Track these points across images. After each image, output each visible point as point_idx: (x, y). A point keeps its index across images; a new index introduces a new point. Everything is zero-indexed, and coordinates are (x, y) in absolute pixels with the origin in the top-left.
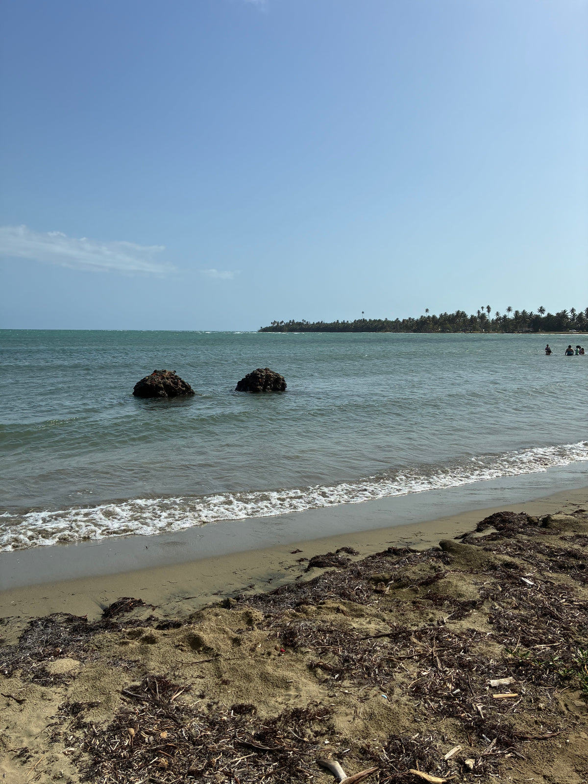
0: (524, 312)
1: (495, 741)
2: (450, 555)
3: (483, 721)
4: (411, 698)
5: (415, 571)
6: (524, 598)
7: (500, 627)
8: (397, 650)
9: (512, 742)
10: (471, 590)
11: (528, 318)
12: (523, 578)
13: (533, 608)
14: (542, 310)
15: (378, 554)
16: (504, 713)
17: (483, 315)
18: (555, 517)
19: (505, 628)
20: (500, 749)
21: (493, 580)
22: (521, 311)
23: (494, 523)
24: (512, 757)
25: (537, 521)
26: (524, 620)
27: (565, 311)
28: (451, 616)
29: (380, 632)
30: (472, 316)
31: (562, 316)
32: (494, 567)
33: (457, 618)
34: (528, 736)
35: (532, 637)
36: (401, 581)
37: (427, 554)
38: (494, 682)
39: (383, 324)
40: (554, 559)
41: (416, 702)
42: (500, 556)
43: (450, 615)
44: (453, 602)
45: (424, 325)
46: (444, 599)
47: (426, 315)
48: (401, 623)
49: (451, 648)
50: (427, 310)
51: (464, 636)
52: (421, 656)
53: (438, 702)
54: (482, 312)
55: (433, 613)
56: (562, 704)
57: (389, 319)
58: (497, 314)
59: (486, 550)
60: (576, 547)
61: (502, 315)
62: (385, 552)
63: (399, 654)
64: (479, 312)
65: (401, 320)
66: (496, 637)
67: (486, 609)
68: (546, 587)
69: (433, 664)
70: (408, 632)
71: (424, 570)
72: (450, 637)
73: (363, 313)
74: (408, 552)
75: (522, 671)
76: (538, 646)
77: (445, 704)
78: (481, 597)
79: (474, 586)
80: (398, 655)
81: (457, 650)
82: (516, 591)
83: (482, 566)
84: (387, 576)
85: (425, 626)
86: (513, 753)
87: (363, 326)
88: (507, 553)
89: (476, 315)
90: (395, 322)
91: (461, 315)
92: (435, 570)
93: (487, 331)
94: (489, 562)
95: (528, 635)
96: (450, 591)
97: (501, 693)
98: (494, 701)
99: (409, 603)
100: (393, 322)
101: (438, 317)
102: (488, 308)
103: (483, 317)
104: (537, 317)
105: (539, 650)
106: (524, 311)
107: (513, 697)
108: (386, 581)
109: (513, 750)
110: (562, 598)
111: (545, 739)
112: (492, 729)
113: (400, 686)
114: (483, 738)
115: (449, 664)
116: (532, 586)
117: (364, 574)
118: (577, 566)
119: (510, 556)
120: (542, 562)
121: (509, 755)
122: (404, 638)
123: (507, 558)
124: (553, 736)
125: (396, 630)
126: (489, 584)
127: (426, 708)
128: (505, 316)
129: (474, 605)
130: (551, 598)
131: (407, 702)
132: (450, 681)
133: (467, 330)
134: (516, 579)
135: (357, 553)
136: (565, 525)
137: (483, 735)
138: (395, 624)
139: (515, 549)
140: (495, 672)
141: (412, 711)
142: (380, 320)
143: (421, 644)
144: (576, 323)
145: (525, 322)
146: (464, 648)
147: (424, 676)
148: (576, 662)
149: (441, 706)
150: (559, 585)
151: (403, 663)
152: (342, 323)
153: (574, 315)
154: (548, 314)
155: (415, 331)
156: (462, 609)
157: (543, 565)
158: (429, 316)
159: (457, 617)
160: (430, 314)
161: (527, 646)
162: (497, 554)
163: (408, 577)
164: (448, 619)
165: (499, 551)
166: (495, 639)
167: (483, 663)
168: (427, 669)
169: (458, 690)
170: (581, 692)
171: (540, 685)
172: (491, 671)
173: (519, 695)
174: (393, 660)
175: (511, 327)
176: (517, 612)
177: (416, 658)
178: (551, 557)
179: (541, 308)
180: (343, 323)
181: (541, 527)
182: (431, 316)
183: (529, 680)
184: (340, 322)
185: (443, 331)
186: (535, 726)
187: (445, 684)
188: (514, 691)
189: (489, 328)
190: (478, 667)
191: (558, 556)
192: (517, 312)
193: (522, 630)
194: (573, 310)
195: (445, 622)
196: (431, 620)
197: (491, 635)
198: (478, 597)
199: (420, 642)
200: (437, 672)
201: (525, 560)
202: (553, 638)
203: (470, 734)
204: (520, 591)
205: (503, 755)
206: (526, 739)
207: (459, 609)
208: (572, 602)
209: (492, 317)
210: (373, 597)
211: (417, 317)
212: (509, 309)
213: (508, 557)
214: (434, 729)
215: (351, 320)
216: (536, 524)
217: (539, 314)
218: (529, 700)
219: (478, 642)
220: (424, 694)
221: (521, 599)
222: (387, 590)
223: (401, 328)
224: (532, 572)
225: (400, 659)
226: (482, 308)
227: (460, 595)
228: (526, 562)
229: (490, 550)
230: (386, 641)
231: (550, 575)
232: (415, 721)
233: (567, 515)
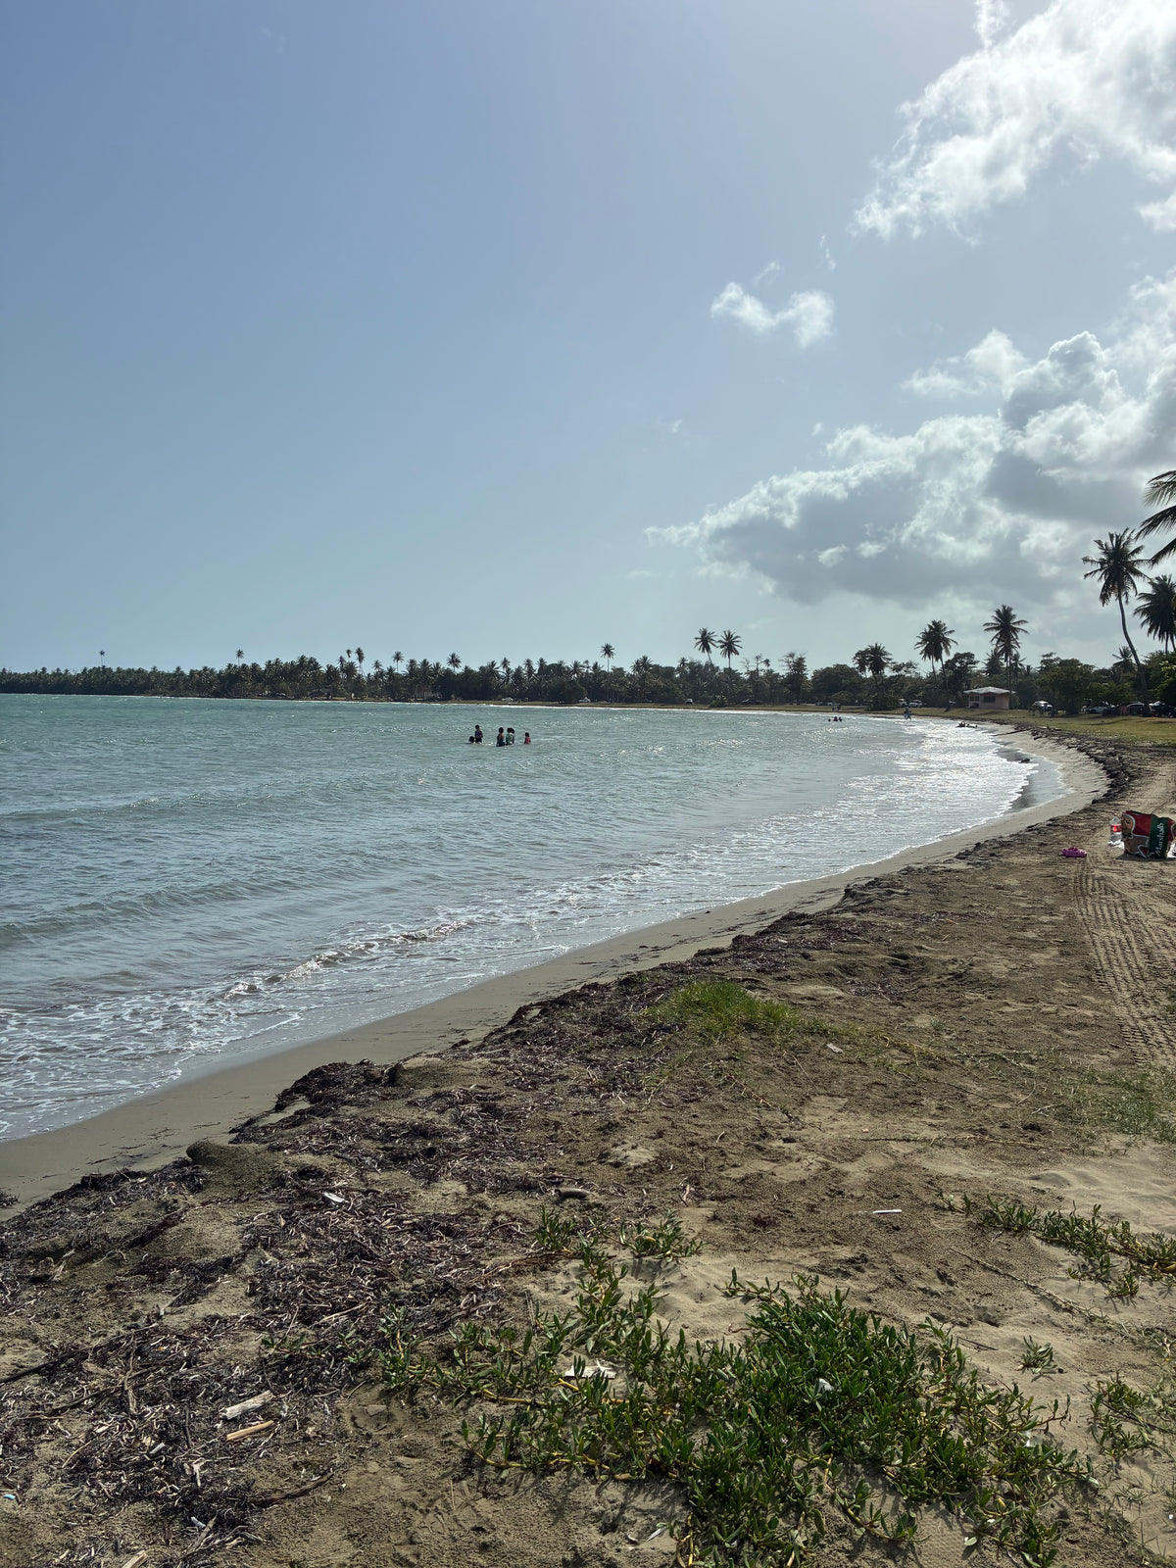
0: (425, 663)
1: (211, 1524)
2: (205, 1171)
3: (197, 1492)
4: (64, 1485)
5: (125, 1220)
6: (322, 1232)
7: (267, 1299)
8: (51, 1397)
9: (244, 1516)
10: (226, 1236)
11: (432, 675)
12: (326, 1194)
13: (334, 1247)
14: (454, 661)
15: (58, 1196)
16: (241, 1464)
17: (351, 665)
18: (410, 1064)
19: (275, 1299)
20: (220, 1537)
21: (274, 1207)
22: (419, 661)
23: (307, 1089)
24: (239, 1544)
25: (379, 1075)
26: (313, 1275)
27: (493, 664)
28: (178, 1299)
29: (22, 1367)
30: (330, 667)
31: (489, 672)
32: (280, 1182)
33: (189, 1299)
34: (275, 1496)
35: (320, 1303)
36: (90, 1246)
37: (160, 1177)
38: (232, 1411)
39: (149, 679)
40: (390, 1145)
41: (73, 1490)
42: (296, 1158)
43: (174, 1298)
44: (187, 1268)
45: (234, 683)
46: (170, 1268)
47: (238, 663)
48: (69, 1338)
49: (163, 1365)
50: (240, 654)
51: (195, 1335)
52: (98, 1396)
53: (117, 1479)
54: (347, 660)
55: (141, 1302)
56: (347, 1416)
57: (160, 669)
58: (377, 665)
59: (272, 1149)
60: (429, 1116)
61: (385, 668)
62: (76, 1187)
63: (54, 1403)
64: (342, 660)
65: (187, 672)
66: (256, 1319)
67: (248, 1269)
68: (364, 1202)
69: (121, 1405)
70: (82, 1353)
71: (143, 1215)
72: (165, 1343)
73: (102, 653)
74: (125, 1179)
75: (287, 1374)
76: (326, 1318)
77: (129, 1479)
78: (243, 1247)
79: (234, 1228)
80: (51, 1405)
81: (173, 1365)
82: (309, 1220)
83: (261, 1183)
84: (61, 1241)
85: (119, 1333)
86: (242, 1536)
87: (104, 682)
88: (310, 1150)
89: (337, 665)
90: (174, 675)
91: (307, 665)
92: (166, 1208)
93: (359, 697)
94: (274, 1172)
95: (314, 1302)
96: (187, 1249)
97: (244, 1427)
98: (226, 1447)
99: (99, 1291)
100: (169, 675)
101: (263, 667)
102: (359, 652)
103: (349, 669)
104: (448, 673)
105: (328, 1326)
106: (425, 661)
107: (263, 1429)
108: (57, 1254)
109: (243, 1530)
110: (386, 1218)
111: (305, 1493)
112: (211, 1501)
113: (46, 1468)
114: (192, 1524)
115: (153, 1398)
116: (341, 1204)
117: (15, 1247)
118: (422, 1152)
119: (314, 1153)
120: (367, 1156)
121: (235, 1542)
122: (70, 1368)
123: (308, 1159)
124: (320, 1484)
125: (55, 1356)
126: (263, 1217)
127: (93, 1497)
128: (391, 670)
129: (227, 1265)
130: (369, 1221)
131: (56, 1496)
132: (149, 1431)
133: (322, 694)
134: (316, 1197)
135: (14, 1201)
136: (424, 1075)
137: (193, 1518)
138: (56, 1344)
139: (325, 1139)
140: (239, 1390)
141: (64, 1511)
142: (140, 671)
143: (103, 1371)
144: (512, 686)
145: (426, 681)
146: (188, 1359)
147: (99, 1434)
148: (383, 1334)
149: (121, 1485)
150: (387, 1194)
151: (60, 1420)
152: (54, 674)
153: (508, 670)
154: (466, 668)
155: (216, 695)
156: (203, 1276)
157: (368, 1160)
158: (244, 665)
159: (190, 1297)
160: (248, 661)
161: (307, 1323)
162: (291, 1153)
163: (105, 1236)
164: (171, 1305)
165: (296, 1148)
166: (253, 1325)
167: (219, 1379)
168: (107, 1419)
169: (162, 1445)
170: (381, 1387)
171: (316, 1392)
172: (232, 1390)
173: (275, 1421)
174: (39, 1420)
175: (403, 690)
176: (303, 1261)
177: (90, 1402)
178: (386, 1141)
179: (453, 656)
180: (57, 674)
181: (385, 1086)
182: (249, 665)
183: (297, 1388)
184: (49, 672)
185: (273, 696)
186: (293, 1474)
187: (138, 1439)
188: (267, 1417)
189: (362, 690)
190: (207, 1388)
191: (396, 1138)
192: (412, 662)
193: (305, 1295)
194: (505, 663)
195: (162, 1313)
196: (135, 1317)
197: (249, 1318)
198: (238, 1248)
199: (103, 1367)
200: (126, 1421)
201: (338, 1157)
202: (356, 1297)
203: (171, 1523)
204: (317, 1220)
205: (224, 1543)
206: (272, 1502)
207: (196, 1281)
208: (400, 1221)
209: (366, 669)
210: (25, 1294)
211: (219, 667)
212: (398, 657)
213: (311, 1156)
214: (100, 1533)
215: (75, 668)
216: (378, 1081)
217: (451, 667)
218: (291, 1426)
219: (219, 1338)
220: (92, 1471)
221: (315, 1235)
222: (59, 1272)
223: (186, 688)
224: (347, 1177)
225: (55, 1412)
226: (349, 652)
227: (205, 1252)
228: (340, 1160)
229: (280, 1148)
230: (32, 1382)
231: (377, 1178)
232: (67, 1528)
233: (430, 1056)
